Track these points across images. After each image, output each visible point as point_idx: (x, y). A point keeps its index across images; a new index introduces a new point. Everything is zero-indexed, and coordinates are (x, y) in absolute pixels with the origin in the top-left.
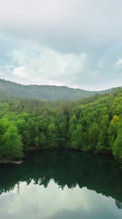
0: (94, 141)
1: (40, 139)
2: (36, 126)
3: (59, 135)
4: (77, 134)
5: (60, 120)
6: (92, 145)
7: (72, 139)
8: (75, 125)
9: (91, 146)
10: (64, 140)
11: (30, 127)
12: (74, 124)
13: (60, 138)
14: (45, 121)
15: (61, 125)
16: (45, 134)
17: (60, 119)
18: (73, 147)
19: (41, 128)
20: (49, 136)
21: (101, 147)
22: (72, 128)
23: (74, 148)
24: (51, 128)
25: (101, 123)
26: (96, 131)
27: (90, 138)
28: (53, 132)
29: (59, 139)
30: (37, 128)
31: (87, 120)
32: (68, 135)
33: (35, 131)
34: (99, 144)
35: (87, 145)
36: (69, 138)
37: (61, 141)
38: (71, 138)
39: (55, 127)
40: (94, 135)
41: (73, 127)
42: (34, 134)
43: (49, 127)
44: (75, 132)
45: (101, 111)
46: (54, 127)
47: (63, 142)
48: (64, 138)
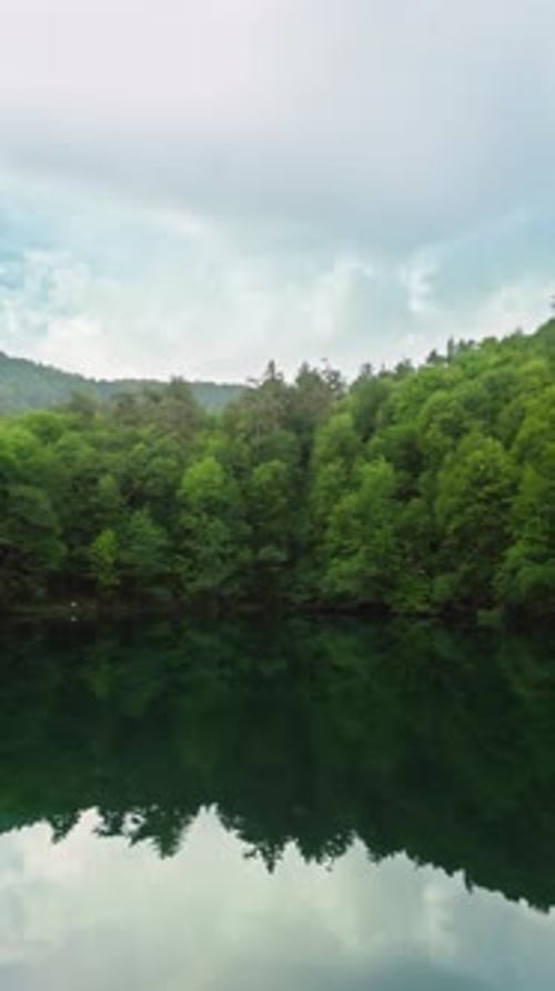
0: (482, 541)
1: (124, 542)
2: (104, 471)
3: (247, 529)
4: (362, 516)
5: (254, 450)
6: (464, 567)
7: (330, 547)
8: (348, 466)
9: (456, 577)
10: (282, 556)
11: (69, 473)
12: (341, 460)
13: (256, 550)
14: (164, 453)
15: (262, 473)
16: (160, 519)
17: (256, 441)
18: (338, 589)
19: (137, 484)
20: (188, 533)
21: (529, 574)
22: (334, 481)
23: (344, 597)
24: (201, 483)
25: (523, 434)
26: (490, 474)
27: (452, 527)
28: (213, 508)
29: (246, 555)
30: (107, 482)
31: (426, 428)
32: (304, 529)
33: (93, 499)
34: (514, 552)
35: (431, 573)
36: (312, 545)
37: (260, 566)
38: (322, 542)
39: (226, 482)
40: (480, 501)
41: (337, 474)
42: (87, 513)
43: (186, 482)
44: (350, 501)
45: (511, 380)
46: (218, 479)
47: (275, 569)
48: (279, 545)
